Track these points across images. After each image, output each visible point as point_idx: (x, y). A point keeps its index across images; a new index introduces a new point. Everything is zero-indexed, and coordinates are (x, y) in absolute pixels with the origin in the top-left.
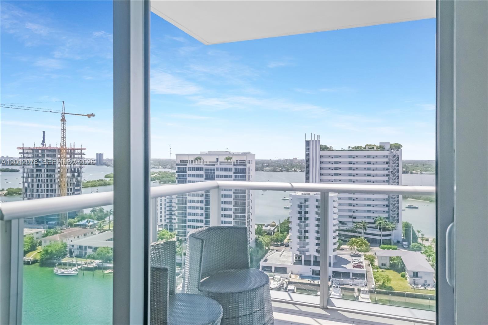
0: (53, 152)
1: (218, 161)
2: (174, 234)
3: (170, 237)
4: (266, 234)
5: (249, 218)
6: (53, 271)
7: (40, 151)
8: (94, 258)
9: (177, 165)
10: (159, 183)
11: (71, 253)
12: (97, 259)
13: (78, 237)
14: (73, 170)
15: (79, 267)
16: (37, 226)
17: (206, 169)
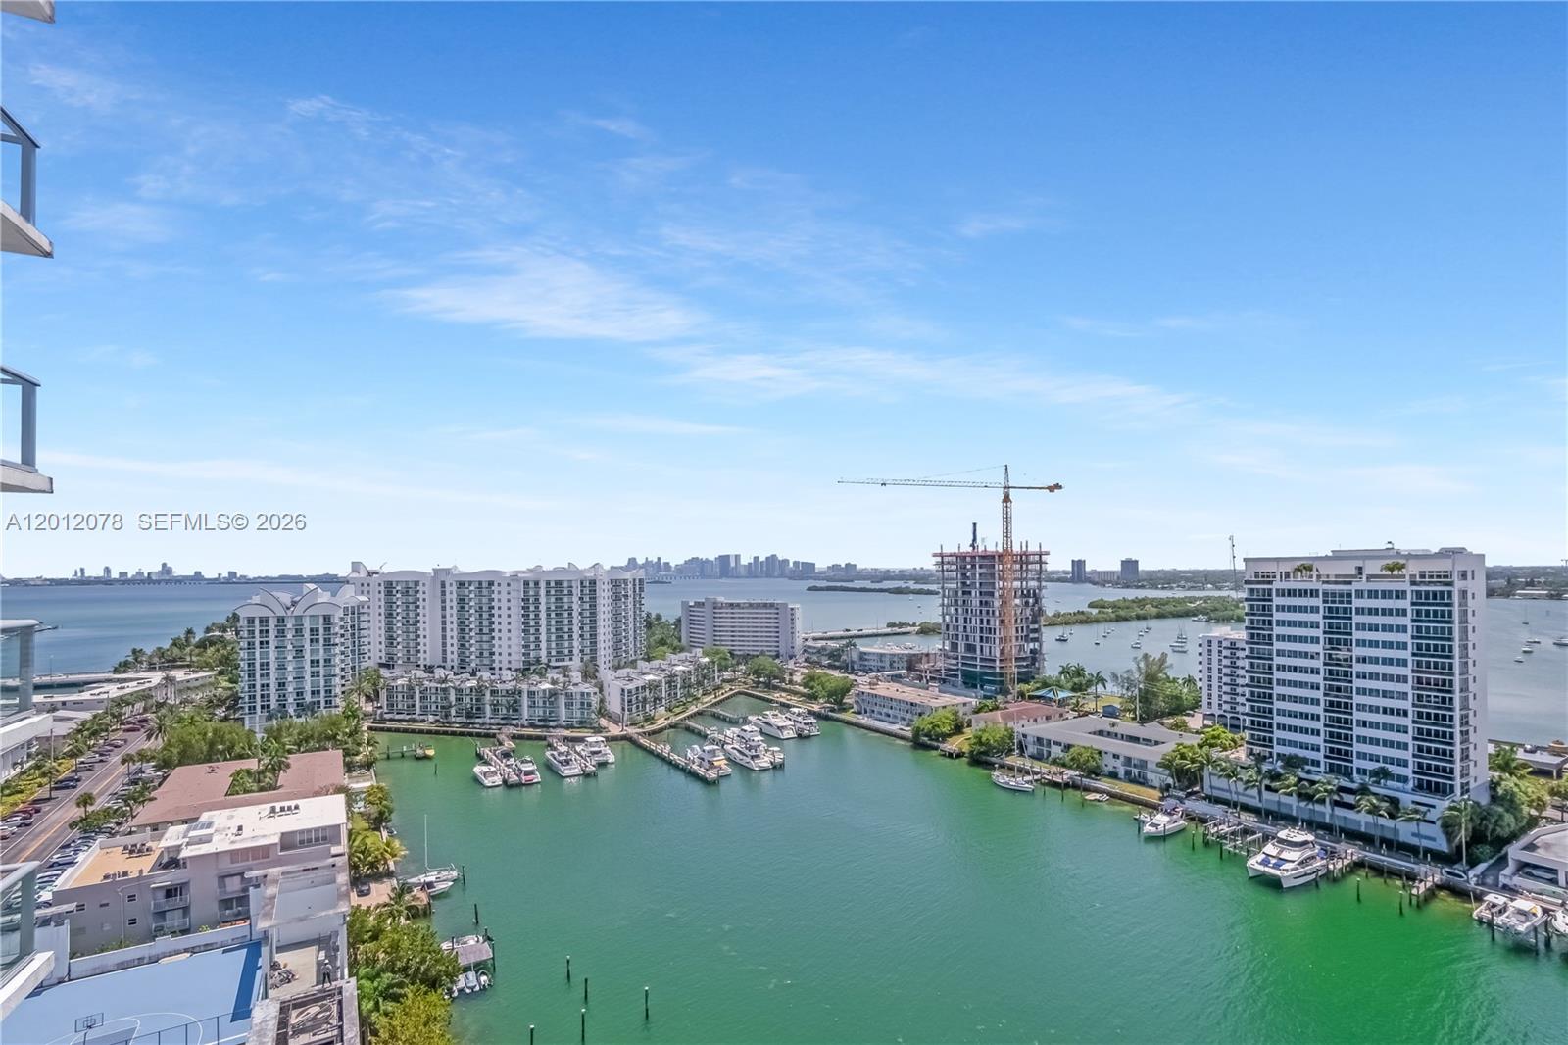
0: (989, 559)
1: (1361, 574)
2: (1242, 739)
3: (1232, 744)
4: (1531, 773)
5: (1465, 722)
6: (990, 776)
7: (968, 559)
8: (1064, 765)
9: (1247, 582)
10: (1207, 621)
11: (1022, 748)
12: (1070, 768)
13: (1035, 720)
14: (1025, 592)
15: (1036, 778)
16: (965, 692)
17: (1325, 594)
